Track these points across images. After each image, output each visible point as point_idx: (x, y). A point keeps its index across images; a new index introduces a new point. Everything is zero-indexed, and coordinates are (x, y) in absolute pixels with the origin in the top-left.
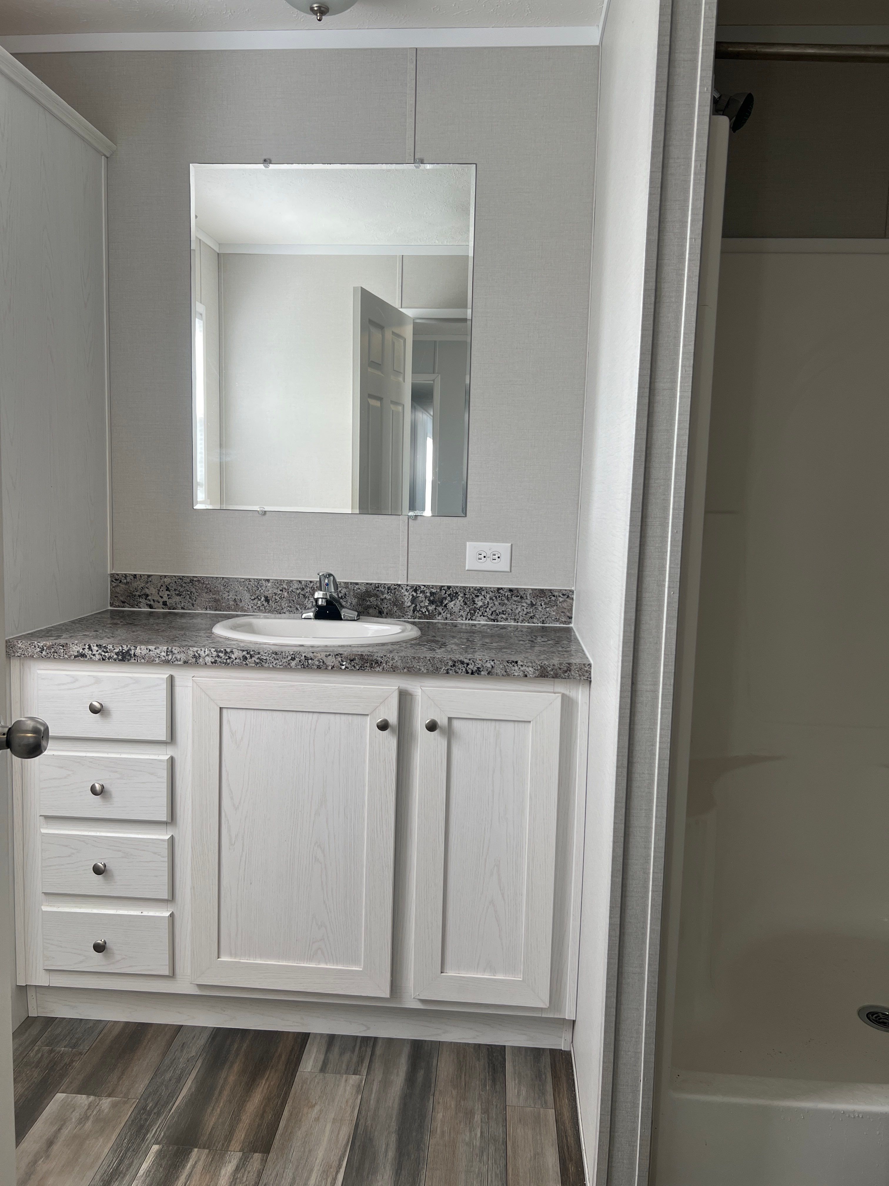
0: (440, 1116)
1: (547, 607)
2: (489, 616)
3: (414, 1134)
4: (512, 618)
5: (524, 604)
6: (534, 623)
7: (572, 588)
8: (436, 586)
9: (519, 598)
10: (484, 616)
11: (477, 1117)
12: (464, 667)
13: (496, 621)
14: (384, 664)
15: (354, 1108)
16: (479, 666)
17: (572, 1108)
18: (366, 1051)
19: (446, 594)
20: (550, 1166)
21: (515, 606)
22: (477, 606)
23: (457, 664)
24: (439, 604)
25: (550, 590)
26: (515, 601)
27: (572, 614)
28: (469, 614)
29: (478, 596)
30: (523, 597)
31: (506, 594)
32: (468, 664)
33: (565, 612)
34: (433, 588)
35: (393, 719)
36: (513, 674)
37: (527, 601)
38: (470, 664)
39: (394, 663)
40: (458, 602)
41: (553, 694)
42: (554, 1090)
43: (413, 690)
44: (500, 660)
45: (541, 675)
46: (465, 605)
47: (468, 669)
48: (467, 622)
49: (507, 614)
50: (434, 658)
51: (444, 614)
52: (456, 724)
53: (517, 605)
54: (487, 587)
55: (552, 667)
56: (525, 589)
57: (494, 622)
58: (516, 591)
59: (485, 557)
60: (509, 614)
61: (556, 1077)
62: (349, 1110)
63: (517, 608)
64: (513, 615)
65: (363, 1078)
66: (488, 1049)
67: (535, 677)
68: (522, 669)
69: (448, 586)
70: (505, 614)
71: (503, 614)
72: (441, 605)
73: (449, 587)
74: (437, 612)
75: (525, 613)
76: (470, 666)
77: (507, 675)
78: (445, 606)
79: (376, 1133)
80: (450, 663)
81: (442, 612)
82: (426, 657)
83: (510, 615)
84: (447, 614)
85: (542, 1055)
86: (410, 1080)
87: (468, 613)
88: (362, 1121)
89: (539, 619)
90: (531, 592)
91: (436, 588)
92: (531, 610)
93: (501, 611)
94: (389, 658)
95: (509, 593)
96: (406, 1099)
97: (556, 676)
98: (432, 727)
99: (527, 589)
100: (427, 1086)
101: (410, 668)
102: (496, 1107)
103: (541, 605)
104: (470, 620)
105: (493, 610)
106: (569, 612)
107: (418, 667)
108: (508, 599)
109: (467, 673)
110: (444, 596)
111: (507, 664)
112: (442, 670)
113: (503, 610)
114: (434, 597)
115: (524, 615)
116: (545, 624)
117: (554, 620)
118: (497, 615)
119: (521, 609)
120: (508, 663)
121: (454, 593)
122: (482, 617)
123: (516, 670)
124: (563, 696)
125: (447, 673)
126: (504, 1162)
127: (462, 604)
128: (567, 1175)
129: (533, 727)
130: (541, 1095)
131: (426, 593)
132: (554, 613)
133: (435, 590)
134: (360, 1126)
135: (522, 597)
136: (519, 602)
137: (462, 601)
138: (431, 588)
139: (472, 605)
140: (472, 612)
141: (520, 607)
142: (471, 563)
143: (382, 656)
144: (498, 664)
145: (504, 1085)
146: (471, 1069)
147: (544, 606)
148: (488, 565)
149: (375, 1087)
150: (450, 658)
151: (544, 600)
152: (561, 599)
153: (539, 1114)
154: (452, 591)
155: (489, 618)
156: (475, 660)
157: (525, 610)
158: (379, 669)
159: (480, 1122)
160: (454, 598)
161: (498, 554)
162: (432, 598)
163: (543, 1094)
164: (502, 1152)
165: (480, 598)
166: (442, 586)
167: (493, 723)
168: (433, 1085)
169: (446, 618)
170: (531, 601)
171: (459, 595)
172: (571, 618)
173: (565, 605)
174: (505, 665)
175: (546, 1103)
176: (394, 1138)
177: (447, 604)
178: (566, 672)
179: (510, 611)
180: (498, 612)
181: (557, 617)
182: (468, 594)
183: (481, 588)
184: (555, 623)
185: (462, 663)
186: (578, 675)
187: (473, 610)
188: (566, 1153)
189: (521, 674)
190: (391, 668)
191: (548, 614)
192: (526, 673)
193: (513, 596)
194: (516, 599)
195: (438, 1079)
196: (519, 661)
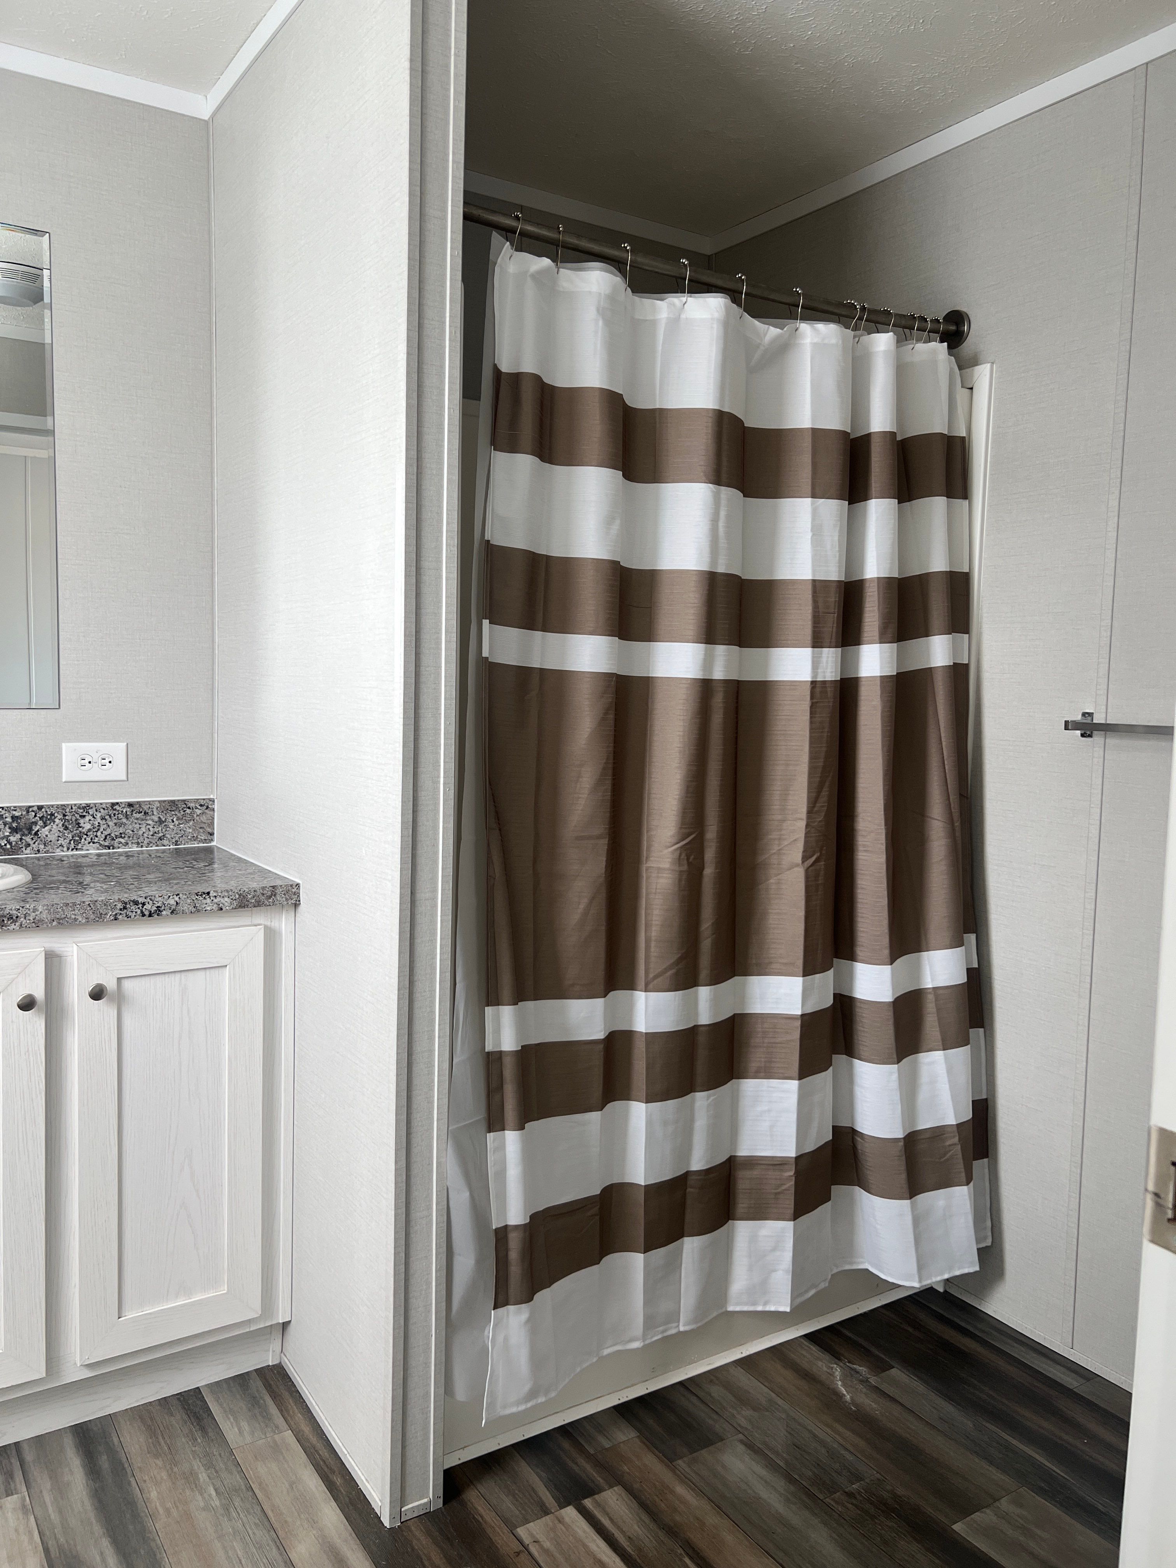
0: (154, 1494)
1: (181, 822)
2: (101, 842)
3: (131, 1527)
4: (134, 841)
5: (150, 822)
6: (164, 846)
7: (210, 795)
8: (20, 807)
9: (143, 814)
10: (94, 843)
11: (203, 1476)
12: (139, 908)
13: (111, 848)
14: (22, 919)
15: (30, 1533)
16: (159, 905)
17: (310, 1419)
18: (11, 1463)
19: (37, 818)
20: (314, 1489)
21: (137, 826)
22: (84, 831)
23: (128, 906)
24: (26, 832)
25: (184, 801)
26: (137, 819)
27: (214, 829)
28: (72, 842)
29: (84, 816)
30: (148, 813)
31: (124, 811)
32: (144, 904)
33: (205, 827)
34: (15, 810)
35: (39, 994)
36: (204, 909)
37: (153, 817)
38: (147, 903)
39: (36, 915)
40: (54, 826)
41: (254, 927)
42: (281, 1411)
43: (63, 949)
44: (187, 894)
45: (240, 906)
46: (66, 830)
47: (144, 911)
48: (70, 853)
49: (127, 836)
50: (96, 901)
51: (34, 846)
52: (127, 985)
53: (140, 824)
54: (97, 803)
55: (253, 893)
56: (149, 802)
57: (109, 849)
58: (138, 806)
59: (90, 762)
60: (129, 837)
61: (275, 1396)
62: (25, 1538)
63: (140, 828)
64: (135, 838)
65: (24, 1496)
66: (179, 1399)
67: (233, 908)
68: (216, 901)
69: (38, 806)
70: (124, 837)
71: (121, 837)
72: (30, 833)
73: (40, 808)
74: (24, 844)
75: (151, 833)
76: (147, 906)
77: (197, 911)
78: (36, 834)
79: (79, 1548)
80: (119, 905)
81: (31, 842)
82: (84, 902)
83: (131, 839)
84: (39, 844)
85: (249, 1380)
86: (92, 1473)
87: (71, 840)
88: (51, 1544)
89: (171, 839)
90: (158, 805)
91: (21, 810)
92: (160, 829)
93: (117, 834)
94: (29, 910)
95: (129, 809)
96: (99, 1496)
97: (258, 904)
98: (97, 994)
99: (153, 801)
100: (120, 1469)
101: (62, 919)
102: (221, 1456)
103: (173, 822)
104: (75, 850)
105: (106, 833)
106: (209, 827)
107: (73, 917)
108: (127, 817)
109: (144, 915)
110: (33, 820)
111: (197, 897)
112: (108, 917)
113: (121, 832)
114: (18, 823)
115: (150, 837)
116: (179, 845)
117: (191, 839)
118: (113, 839)
119: (147, 827)
120: (197, 895)
121: (49, 815)
122: (91, 844)
123: (208, 904)
124: (266, 927)
125: (116, 919)
126: (259, 1508)
127: (61, 830)
128: (337, 1490)
129: (230, 972)
130: (267, 1422)
131: (6, 818)
132: (191, 831)
133: (18, 812)
134: (51, 1549)
135: (146, 813)
136: (143, 820)
137: (60, 825)
138: (13, 810)
139: (77, 830)
140: (77, 838)
141: (144, 826)
142: (69, 771)
143: (18, 908)
144: (185, 898)
145: (218, 1429)
146: (168, 1429)
147: (176, 822)
148: (95, 773)
149: (48, 1498)
150: (119, 899)
151: (176, 815)
152: (198, 812)
153: (275, 1442)
154: (45, 813)
155: (101, 845)
156: (153, 898)
157: (151, 829)
158: (15, 927)
159: (208, 1480)
160: (48, 822)
161: (109, 758)
162: (14, 825)
163: (270, 1419)
164: (250, 1499)
165: (87, 818)
166: (30, 807)
167: (178, 976)
168: (126, 1465)
169: (38, 851)
170: (159, 817)
171: (55, 818)
172: (212, 834)
173: (204, 818)
174: (194, 899)
175: (277, 1427)
176: (105, 1543)
177: (38, 831)
178: (270, 897)
179: (131, 832)
180: (114, 836)
181: (195, 835)
182: (69, 814)
183: (88, 805)
184: (192, 842)
185: (136, 903)
186: (284, 899)
187: (79, 836)
188: (326, 1469)
189: (215, 907)
190: (33, 922)
191: (183, 832)
192: (221, 905)
193: (134, 812)
194: (138, 815)
195: (130, 1456)
196: (211, 892)
